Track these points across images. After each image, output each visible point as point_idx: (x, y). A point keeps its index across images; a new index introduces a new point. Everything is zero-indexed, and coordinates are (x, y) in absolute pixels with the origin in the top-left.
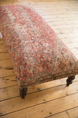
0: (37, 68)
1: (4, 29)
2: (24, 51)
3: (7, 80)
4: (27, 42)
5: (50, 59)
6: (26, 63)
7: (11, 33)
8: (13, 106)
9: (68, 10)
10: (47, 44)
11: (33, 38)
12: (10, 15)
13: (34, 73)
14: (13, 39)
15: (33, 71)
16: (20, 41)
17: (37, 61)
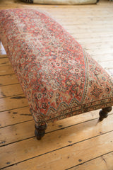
0: (63, 94)
1: (8, 40)
2: (41, 71)
3: (14, 113)
4: (45, 58)
5: (79, 83)
6: (45, 88)
7: (20, 47)
8: (26, 151)
9: (92, 20)
10: (74, 62)
11: (52, 53)
12: (17, 22)
13: (57, 103)
14: (23, 54)
15: (57, 100)
16: (34, 58)
17: (61, 84)
